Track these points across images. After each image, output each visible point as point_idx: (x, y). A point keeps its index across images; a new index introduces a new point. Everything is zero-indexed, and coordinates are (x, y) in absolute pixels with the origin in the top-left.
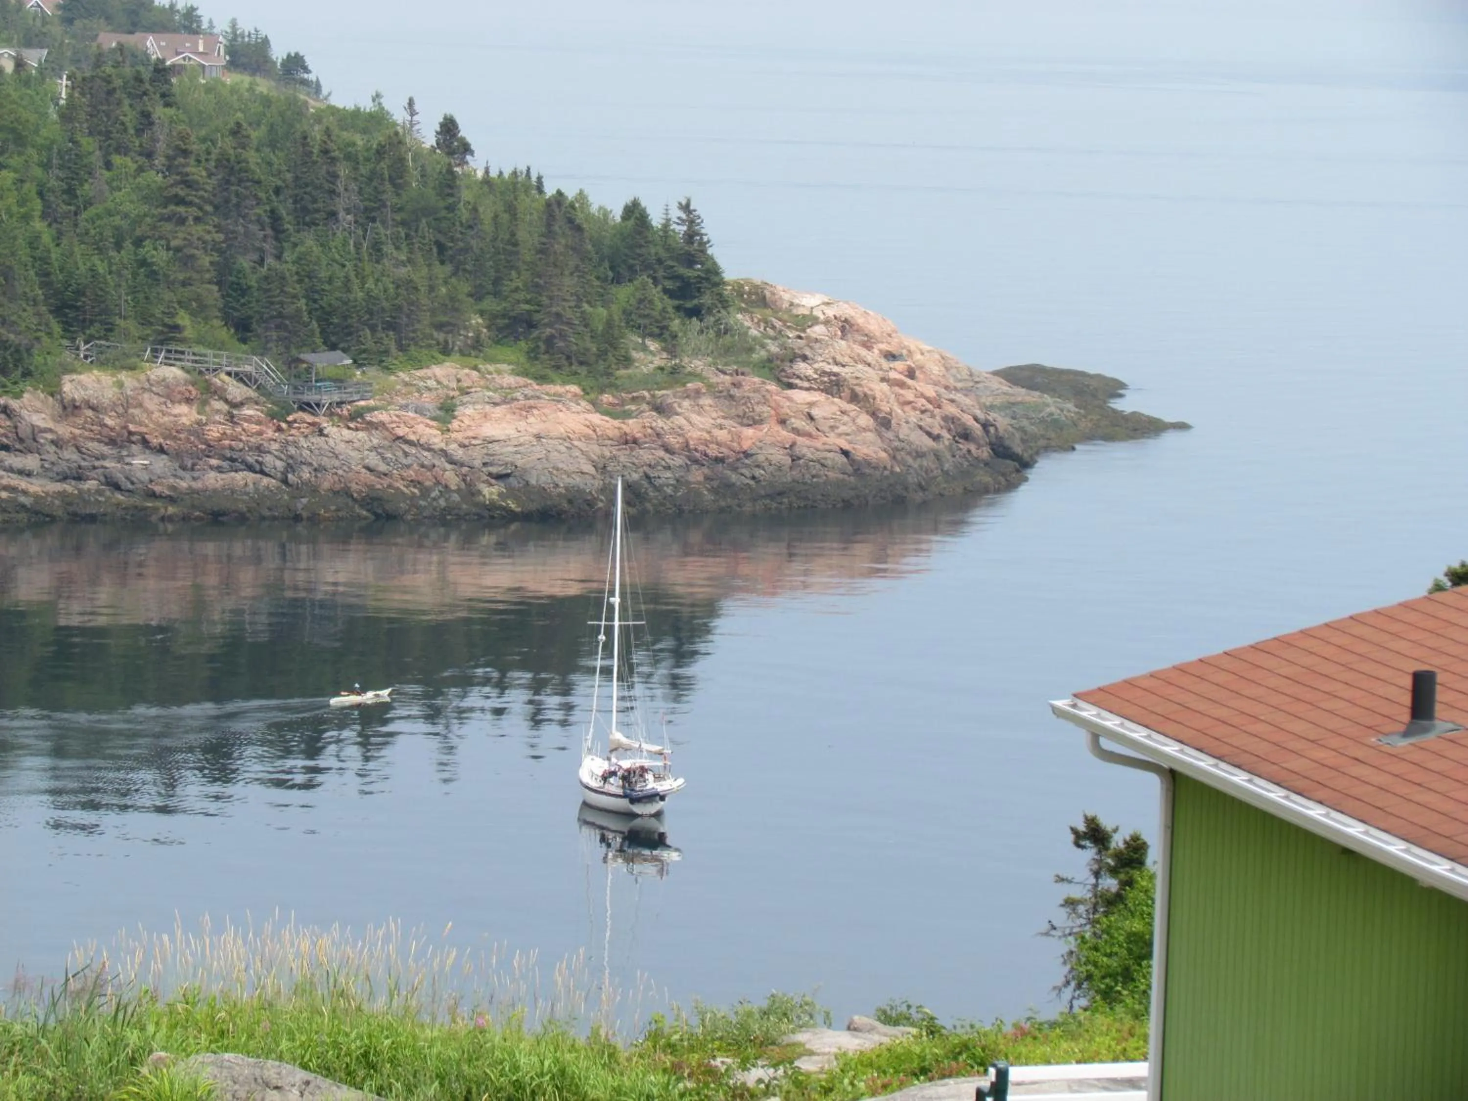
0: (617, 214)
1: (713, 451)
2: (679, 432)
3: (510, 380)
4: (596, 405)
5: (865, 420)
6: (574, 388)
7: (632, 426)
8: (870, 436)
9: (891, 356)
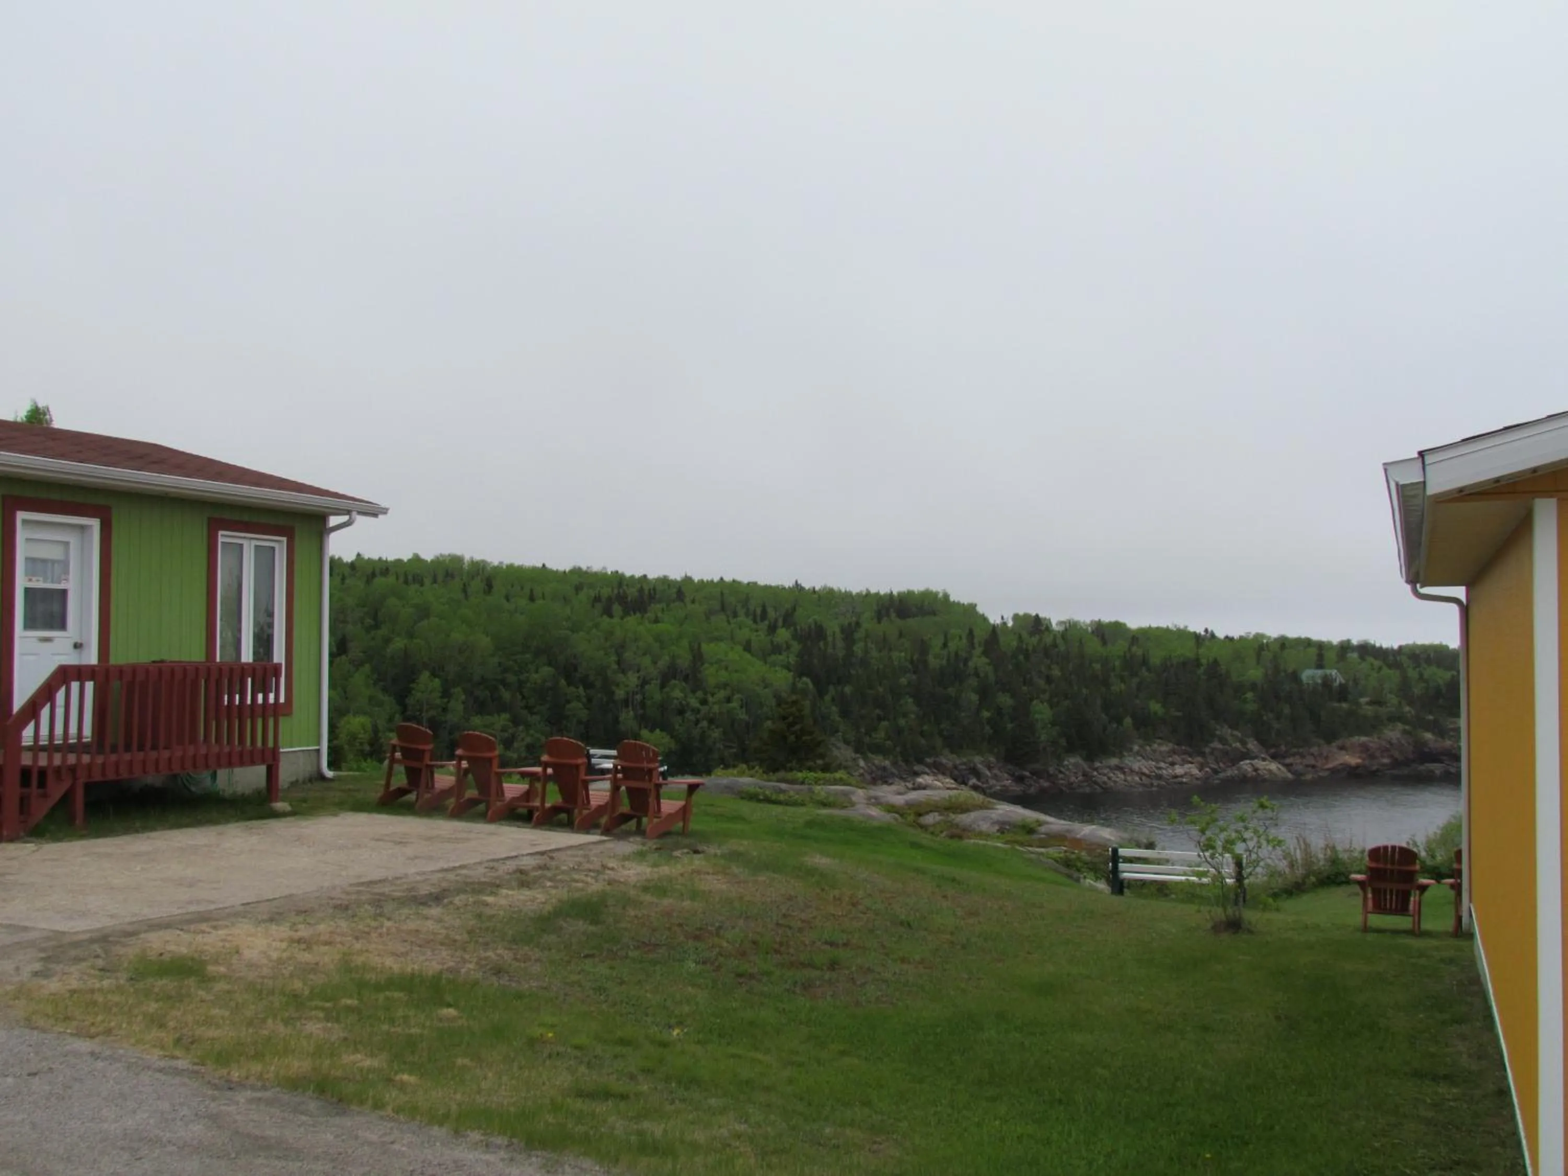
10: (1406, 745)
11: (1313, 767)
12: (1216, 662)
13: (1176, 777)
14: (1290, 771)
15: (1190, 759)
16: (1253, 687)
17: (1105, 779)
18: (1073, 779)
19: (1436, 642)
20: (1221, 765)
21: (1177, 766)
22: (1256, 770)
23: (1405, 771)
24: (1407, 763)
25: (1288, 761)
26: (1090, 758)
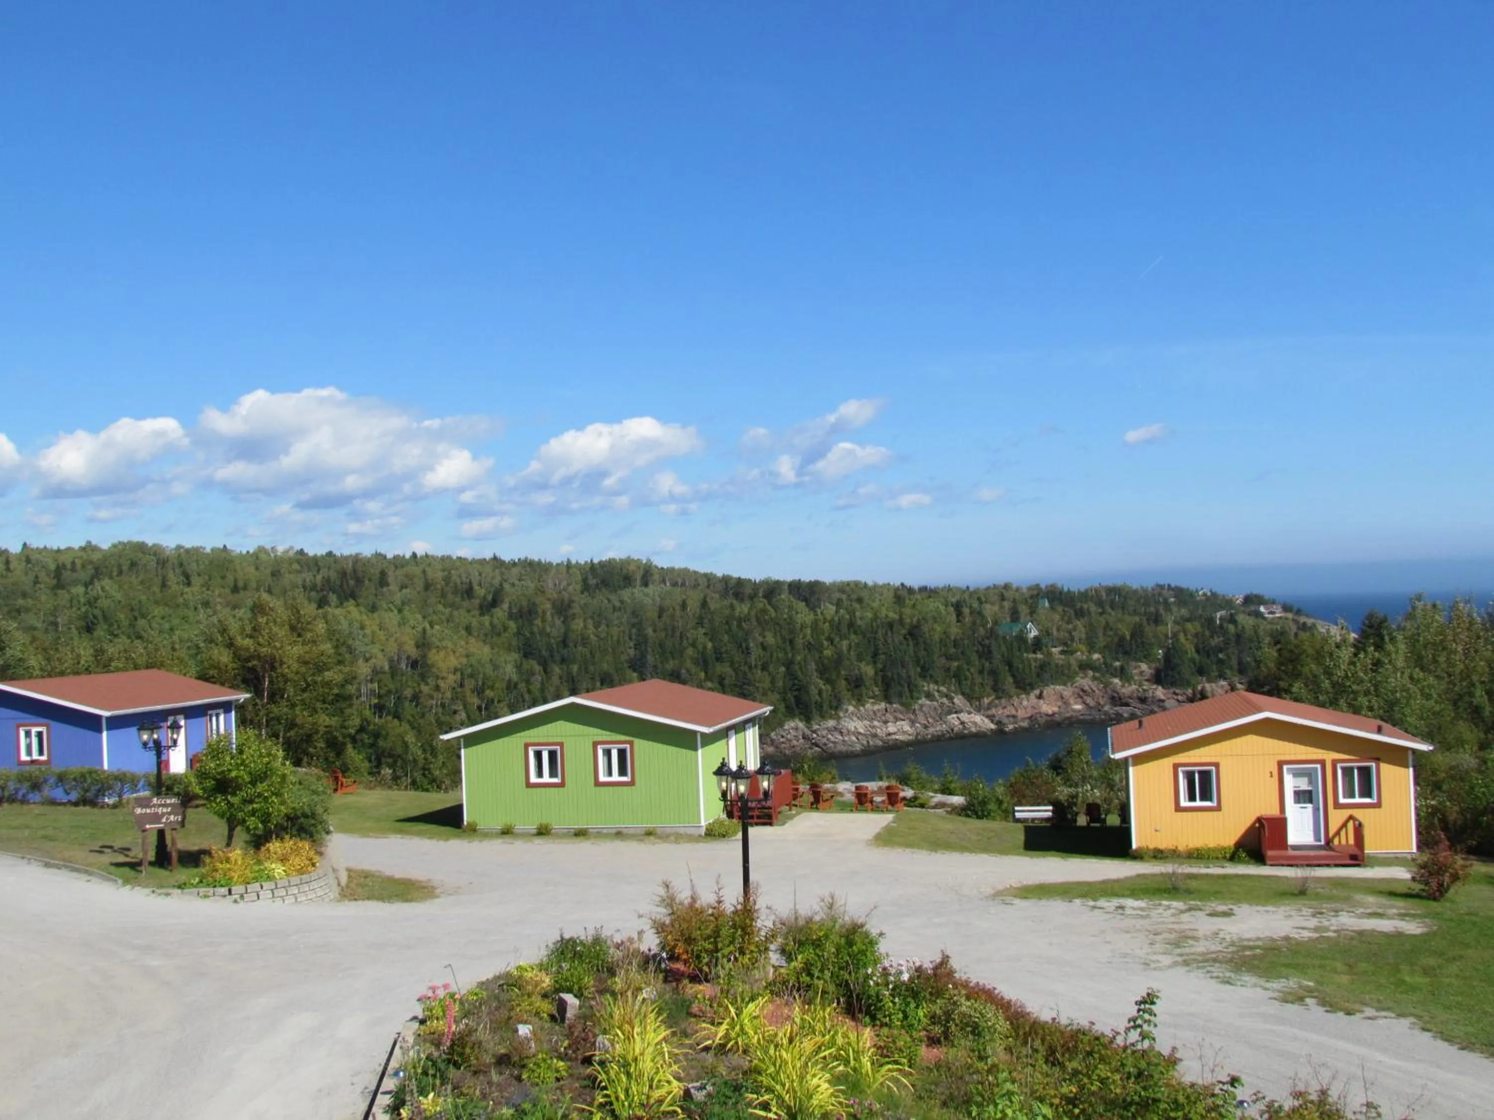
10: (1098, 691)
11: (1014, 717)
13: (890, 734)
14: (992, 721)
15: (902, 717)
16: (955, 642)
17: (825, 740)
18: (795, 742)
20: (930, 720)
21: (890, 724)
22: (962, 723)
24: (1098, 708)
25: (990, 713)
26: (808, 720)
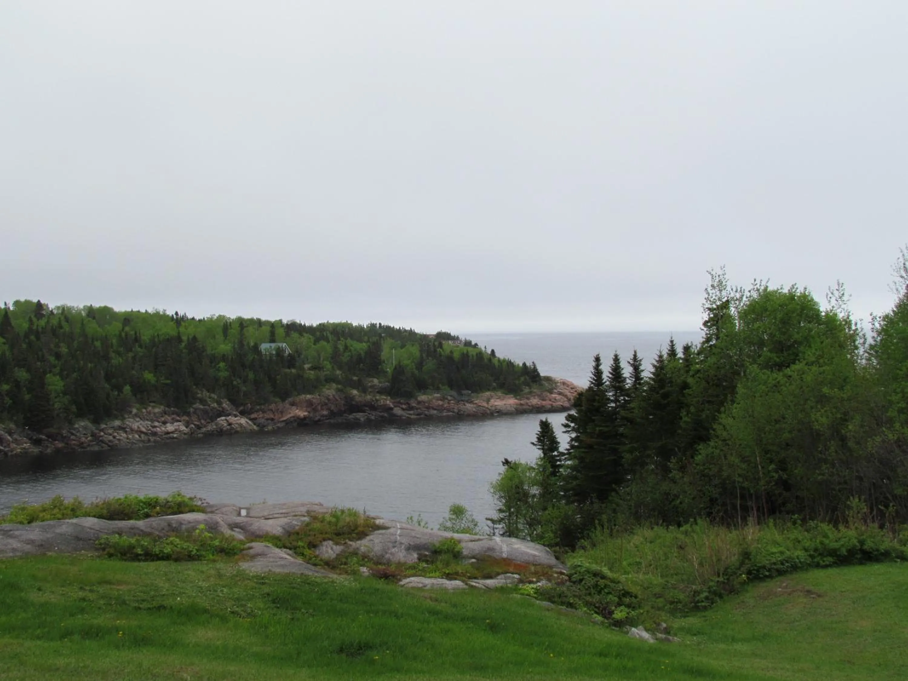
0: (521, 365)
1: (537, 406)
2: (531, 402)
3: (500, 394)
4: (516, 399)
5: (566, 399)
6: (512, 396)
7: (522, 402)
8: (566, 402)
9: (572, 388)
10: (339, 400)
11: (272, 420)
12: (195, 338)
13: (168, 433)
14: (255, 424)
15: (178, 418)
16: (224, 358)
17: (111, 438)
18: (83, 439)
19: (344, 321)
20: (203, 421)
21: (168, 425)
22: (230, 424)
23: (340, 420)
24: (340, 413)
25: (253, 416)
26: (96, 421)
